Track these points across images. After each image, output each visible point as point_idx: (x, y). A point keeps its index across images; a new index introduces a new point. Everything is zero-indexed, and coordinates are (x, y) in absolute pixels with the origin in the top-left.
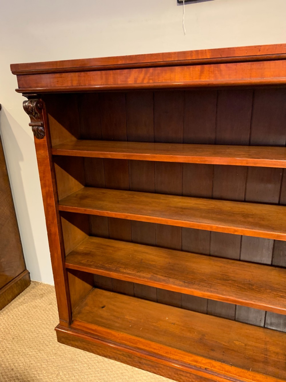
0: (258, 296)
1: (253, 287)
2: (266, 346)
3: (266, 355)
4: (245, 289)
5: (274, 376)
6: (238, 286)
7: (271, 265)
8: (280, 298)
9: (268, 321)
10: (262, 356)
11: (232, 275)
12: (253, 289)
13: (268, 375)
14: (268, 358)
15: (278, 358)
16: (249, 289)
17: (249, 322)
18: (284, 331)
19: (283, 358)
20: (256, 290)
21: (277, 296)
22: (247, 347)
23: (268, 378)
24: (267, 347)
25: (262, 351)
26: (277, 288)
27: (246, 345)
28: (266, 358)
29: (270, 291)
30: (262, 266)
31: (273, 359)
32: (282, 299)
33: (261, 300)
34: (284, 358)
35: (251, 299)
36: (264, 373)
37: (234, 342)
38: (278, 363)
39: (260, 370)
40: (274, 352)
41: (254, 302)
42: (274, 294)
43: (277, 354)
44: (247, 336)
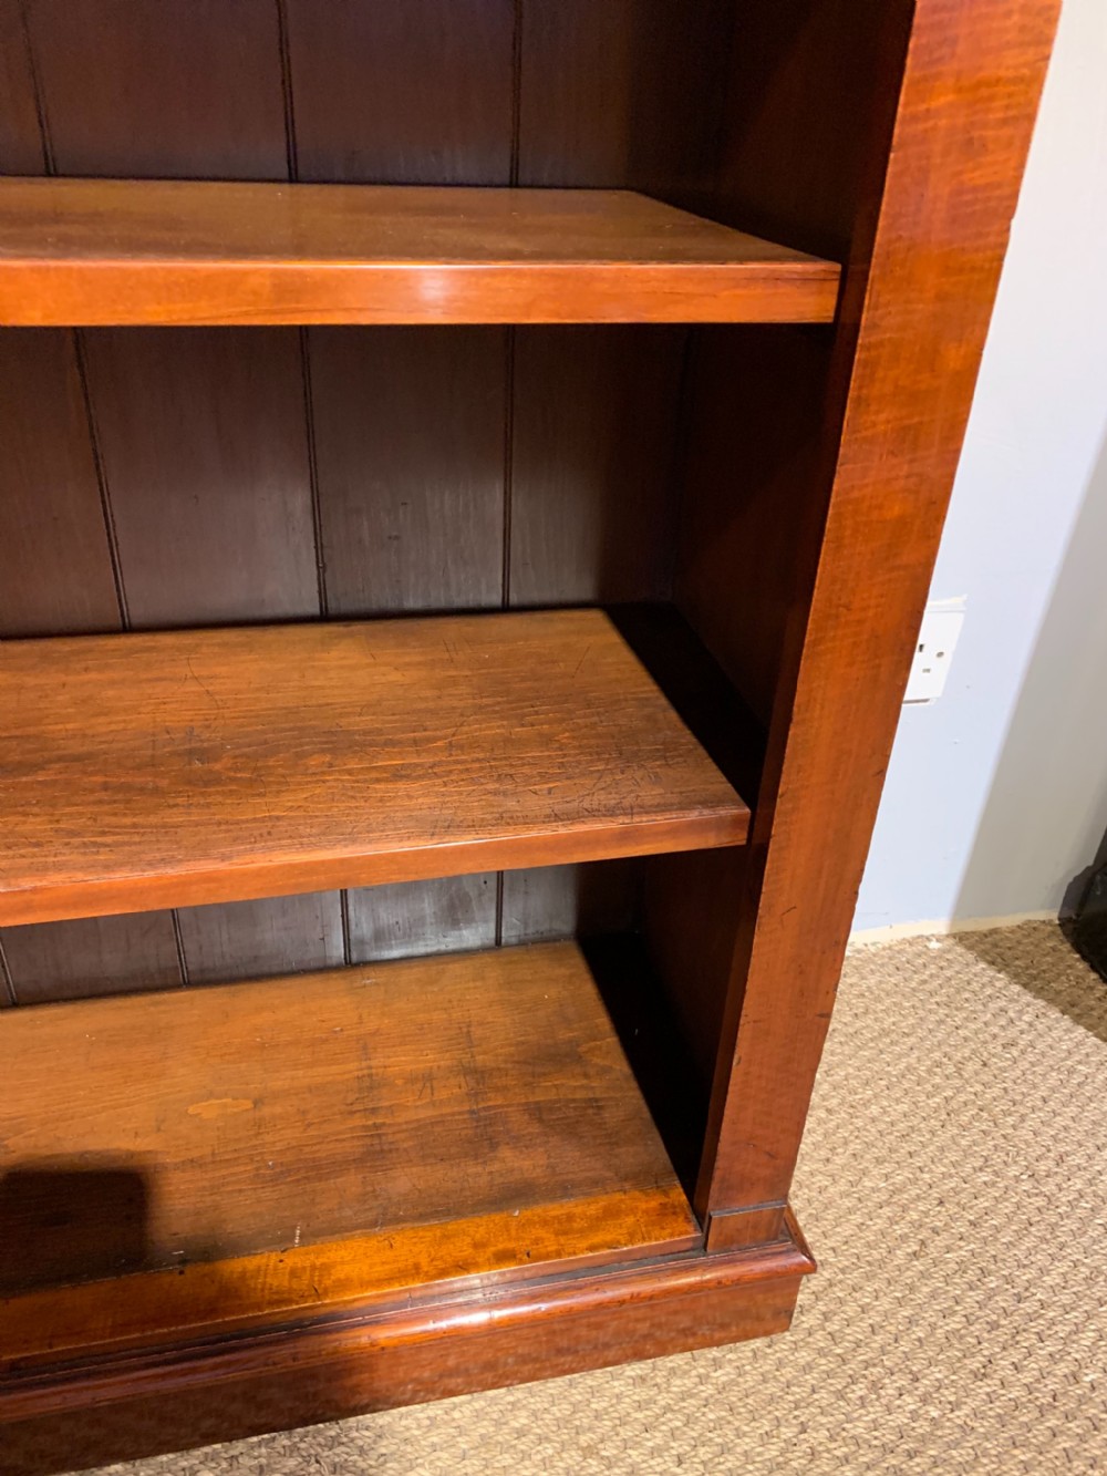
0: (250, 817)
1: (217, 766)
2: (364, 1064)
3: (374, 1111)
4: (157, 791)
5: (422, 1217)
6: (105, 787)
7: (324, 618)
8: (390, 786)
9: (363, 926)
10: (352, 1129)
11: (70, 726)
12: (213, 780)
13: (398, 1220)
14: (384, 1124)
15: (433, 1104)
16: (189, 782)
17: (266, 969)
18: (443, 948)
19: (456, 1090)
20: (233, 780)
21: (374, 775)
22: (266, 1111)
23: (398, 1240)
24: (373, 1063)
25: (351, 1097)
26: (366, 733)
27: (258, 1103)
28: (376, 1126)
29: (328, 758)
30: (271, 634)
31: (411, 1115)
32: (402, 786)
33: (267, 833)
34: (464, 1090)
35: (203, 850)
36: (374, 1224)
37: (191, 1110)
38: (438, 1129)
39: (348, 1212)
40: (411, 1080)
41: (223, 858)
42: (350, 772)
43: (428, 1078)
44: (262, 1047)
